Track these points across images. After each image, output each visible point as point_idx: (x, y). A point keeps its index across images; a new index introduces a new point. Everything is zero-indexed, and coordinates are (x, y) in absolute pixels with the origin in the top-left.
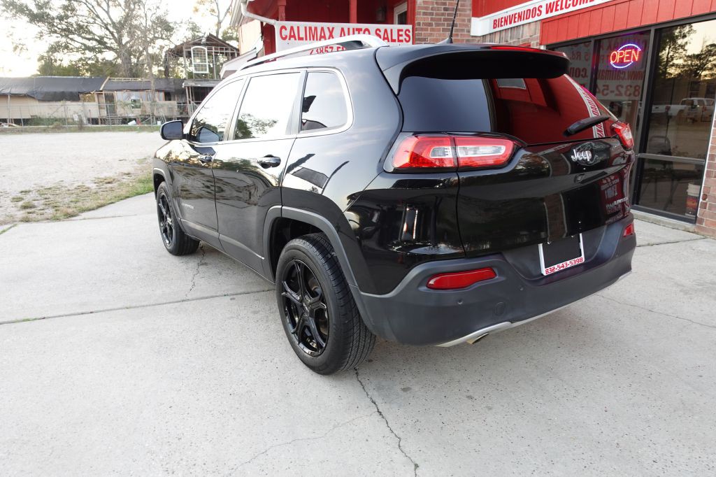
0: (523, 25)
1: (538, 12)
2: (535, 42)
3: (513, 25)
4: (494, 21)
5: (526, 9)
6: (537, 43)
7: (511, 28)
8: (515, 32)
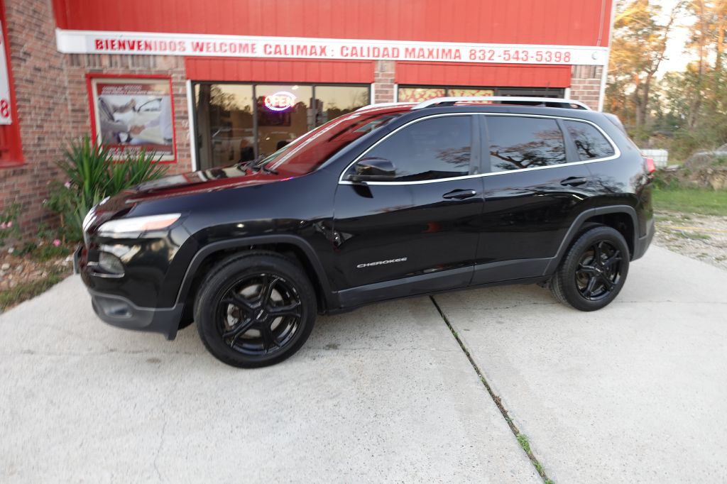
0: (155, 56)
1: (178, 47)
2: (180, 76)
3: (135, 51)
4: (97, 41)
5: (159, 40)
6: (182, 78)
7: (132, 55)
8: (141, 60)
